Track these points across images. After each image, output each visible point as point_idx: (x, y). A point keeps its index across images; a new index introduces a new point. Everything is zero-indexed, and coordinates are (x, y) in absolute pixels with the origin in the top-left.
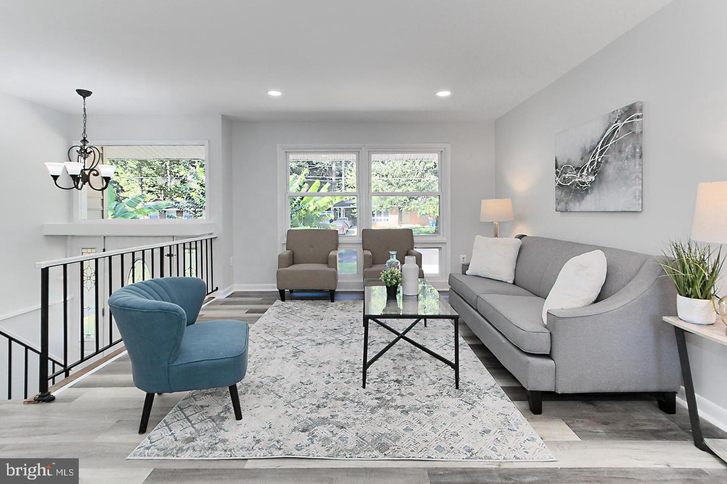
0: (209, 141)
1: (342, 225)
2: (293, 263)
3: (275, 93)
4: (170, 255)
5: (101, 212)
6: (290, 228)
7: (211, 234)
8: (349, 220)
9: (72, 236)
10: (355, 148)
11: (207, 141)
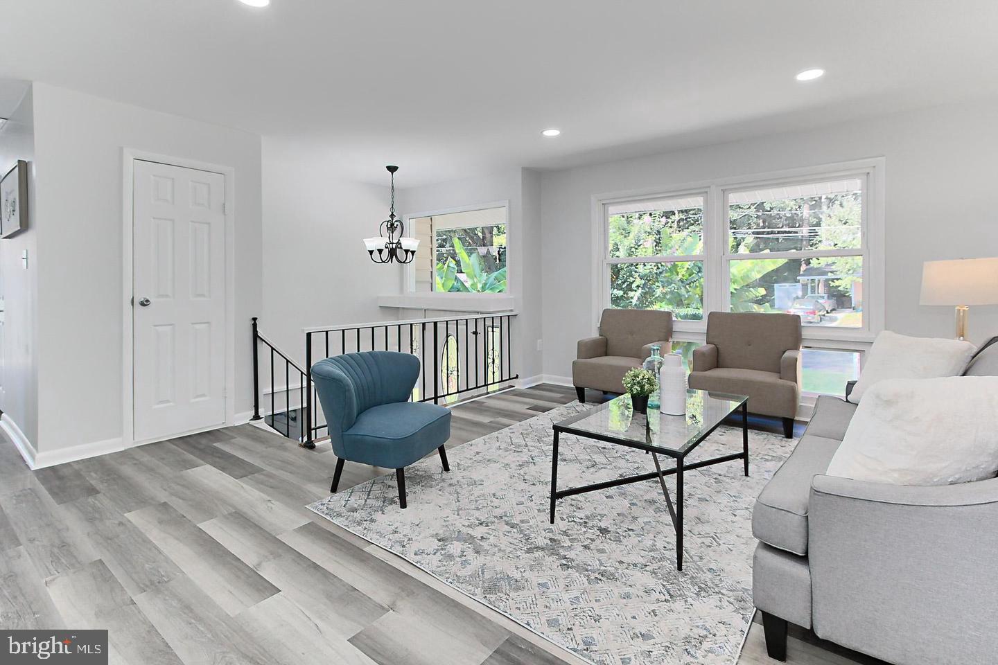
0: (509, 201)
1: (812, 307)
2: (606, 354)
3: (552, 133)
4: (476, 333)
5: (430, 285)
6: (610, 306)
7: (511, 311)
8: (828, 298)
9: (403, 308)
10: (700, 188)
11: (507, 201)
